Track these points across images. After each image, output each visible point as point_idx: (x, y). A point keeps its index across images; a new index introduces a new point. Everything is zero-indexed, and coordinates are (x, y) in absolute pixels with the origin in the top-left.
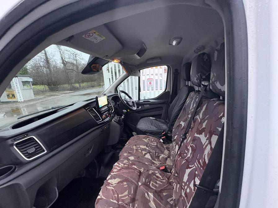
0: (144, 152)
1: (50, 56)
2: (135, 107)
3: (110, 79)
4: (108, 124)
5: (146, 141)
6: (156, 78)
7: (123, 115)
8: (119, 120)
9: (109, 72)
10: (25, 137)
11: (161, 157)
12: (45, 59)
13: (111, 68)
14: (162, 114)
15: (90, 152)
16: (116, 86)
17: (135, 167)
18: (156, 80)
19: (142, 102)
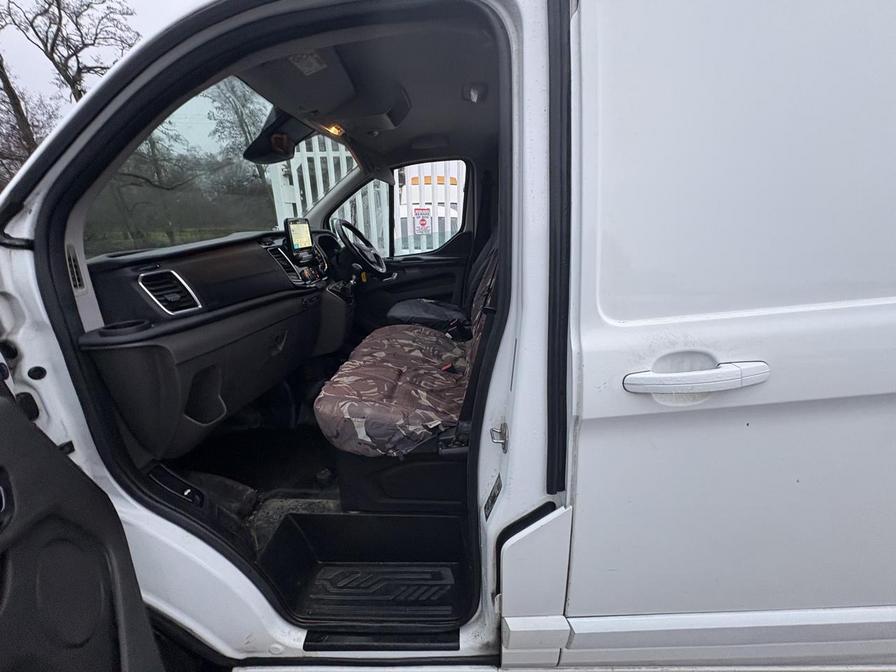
0: (407, 349)
1: (39, 117)
2: (382, 267)
3: (294, 205)
4: (316, 294)
5: (412, 334)
6: (441, 212)
7: (354, 277)
8: (343, 289)
9: (291, 183)
10: (156, 268)
11: (444, 357)
12: (13, 127)
13: (300, 169)
14: (451, 294)
15: (280, 348)
16: (324, 214)
17: (390, 365)
18: (440, 218)
19: (399, 262)
